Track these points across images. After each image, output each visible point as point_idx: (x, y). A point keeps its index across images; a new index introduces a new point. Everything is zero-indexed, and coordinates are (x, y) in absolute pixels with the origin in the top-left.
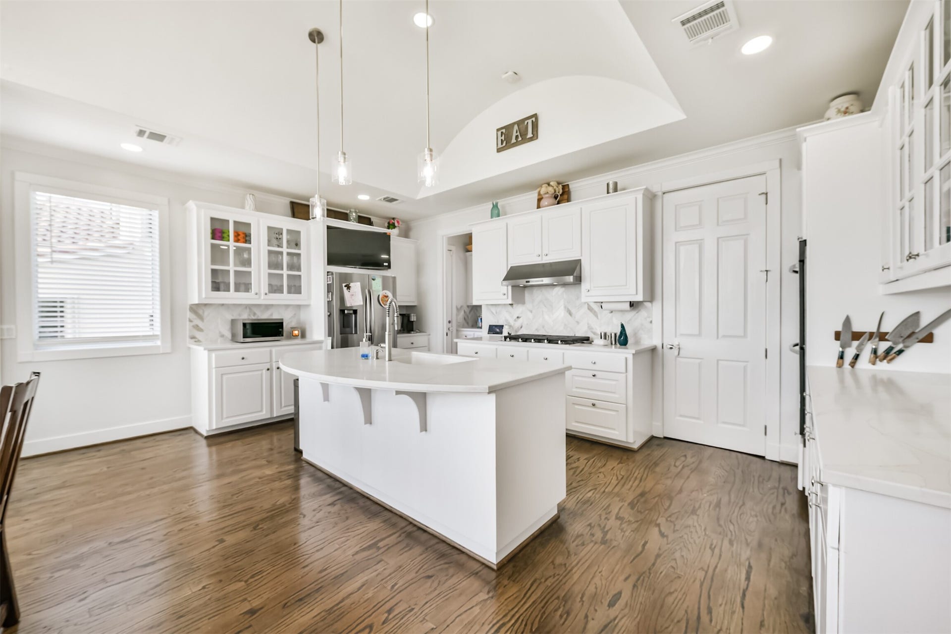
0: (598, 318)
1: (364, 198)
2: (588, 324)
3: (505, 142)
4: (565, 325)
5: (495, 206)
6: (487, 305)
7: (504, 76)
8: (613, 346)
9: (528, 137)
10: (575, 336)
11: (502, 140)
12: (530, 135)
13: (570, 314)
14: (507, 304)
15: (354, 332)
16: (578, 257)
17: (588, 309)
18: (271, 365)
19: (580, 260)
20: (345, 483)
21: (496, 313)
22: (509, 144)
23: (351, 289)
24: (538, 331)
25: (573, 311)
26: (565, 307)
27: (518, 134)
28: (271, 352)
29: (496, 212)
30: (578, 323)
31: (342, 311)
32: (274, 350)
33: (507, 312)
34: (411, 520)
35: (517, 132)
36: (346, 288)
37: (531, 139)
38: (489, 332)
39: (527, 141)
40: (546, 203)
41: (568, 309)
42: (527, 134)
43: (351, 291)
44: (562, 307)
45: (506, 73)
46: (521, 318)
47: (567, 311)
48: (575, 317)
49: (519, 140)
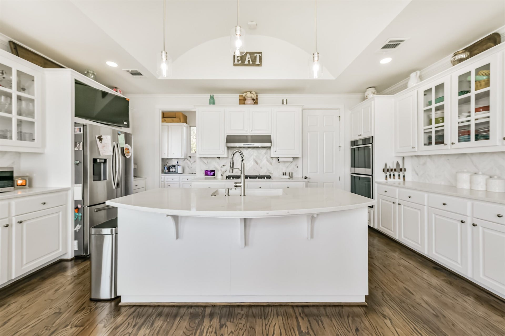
0: (272, 166)
1: (112, 64)
2: (267, 168)
3: (240, 61)
4: (254, 169)
5: (212, 98)
6: (201, 158)
7: (250, 23)
8: (291, 179)
9: (256, 63)
10: (260, 175)
11: (238, 59)
12: (258, 62)
13: (257, 163)
14: (216, 158)
15: (102, 179)
16: (270, 134)
17: (267, 161)
18: (11, 220)
19: (271, 135)
20: (204, 305)
21: (208, 163)
22: (243, 64)
23: (102, 140)
24: (237, 173)
25: (259, 162)
26: (254, 160)
27: (250, 59)
28: (9, 205)
29: (212, 101)
30: (261, 168)
31: (95, 160)
32: (13, 202)
33: (215, 162)
34: (290, 304)
35: (249, 58)
36: (99, 139)
37: (258, 65)
38: (205, 175)
39: (255, 65)
40: (249, 102)
41: (256, 161)
42: (256, 61)
43: (102, 142)
44: (253, 160)
45: (252, 22)
46: (225, 166)
47: (256, 162)
48: (260, 165)
49: (250, 63)
